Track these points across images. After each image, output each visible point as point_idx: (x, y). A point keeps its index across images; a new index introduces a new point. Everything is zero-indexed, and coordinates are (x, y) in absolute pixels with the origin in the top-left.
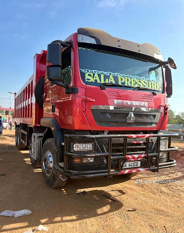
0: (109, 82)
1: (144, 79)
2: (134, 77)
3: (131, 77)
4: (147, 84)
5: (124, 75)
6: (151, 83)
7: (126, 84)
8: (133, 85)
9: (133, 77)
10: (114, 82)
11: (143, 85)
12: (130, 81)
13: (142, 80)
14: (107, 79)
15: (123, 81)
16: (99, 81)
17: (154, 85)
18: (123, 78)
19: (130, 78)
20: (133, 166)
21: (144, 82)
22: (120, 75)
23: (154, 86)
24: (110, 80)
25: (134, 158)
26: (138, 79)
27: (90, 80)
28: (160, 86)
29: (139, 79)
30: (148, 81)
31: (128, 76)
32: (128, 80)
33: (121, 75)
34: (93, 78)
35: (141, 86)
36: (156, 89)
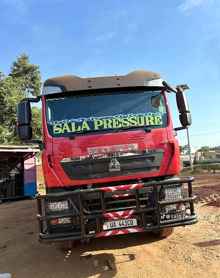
0: (82, 130)
1: (133, 116)
2: (117, 117)
3: (112, 117)
4: (137, 121)
5: (102, 117)
6: (145, 118)
7: (105, 127)
8: (115, 127)
9: (115, 117)
10: (88, 129)
11: (131, 123)
12: (110, 121)
13: (129, 118)
14: (79, 127)
15: (101, 125)
16: (69, 131)
17: (149, 119)
18: (101, 121)
19: (111, 119)
20: (126, 225)
21: (132, 119)
22: (96, 119)
23: (150, 121)
24: (83, 127)
25: (117, 216)
26: (122, 117)
27: (59, 131)
28: (161, 119)
29: (124, 117)
30: (139, 116)
31: (107, 117)
32: (107, 122)
33: (98, 118)
34: (62, 128)
35: (128, 125)
36: (152, 123)
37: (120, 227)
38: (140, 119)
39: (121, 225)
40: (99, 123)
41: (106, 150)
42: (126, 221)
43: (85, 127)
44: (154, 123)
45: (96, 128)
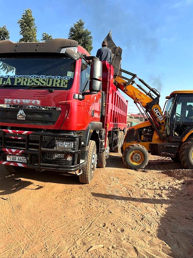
0: (6, 84)
1: (44, 77)
2: (32, 76)
3: (29, 77)
4: (46, 82)
5: (22, 76)
6: (53, 80)
7: (22, 84)
8: (28, 84)
9: (30, 76)
10: (10, 84)
11: (41, 83)
12: (26, 80)
13: (41, 79)
14: (5, 82)
15: (19, 82)
17: (57, 81)
18: (20, 79)
19: (27, 78)
20: (23, 161)
21: (43, 80)
22: (17, 76)
23: (56, 83)
24: (7, 82)
26: (36, 77)
28: (67, 82)
29: (37, 77)
30: (48, 78)
31: (25, 76)
32: (24, 80)
33: (18, 76)
35: (38, 84)
36: (58, 85)
37: (18, 161)
38: (49, 80)
39: (19, 160)
40: (18, 80)
41: (17, 102)
42: (23, 158)
43: (8, 82)
44: (60, 85)
45: (15, 84)
